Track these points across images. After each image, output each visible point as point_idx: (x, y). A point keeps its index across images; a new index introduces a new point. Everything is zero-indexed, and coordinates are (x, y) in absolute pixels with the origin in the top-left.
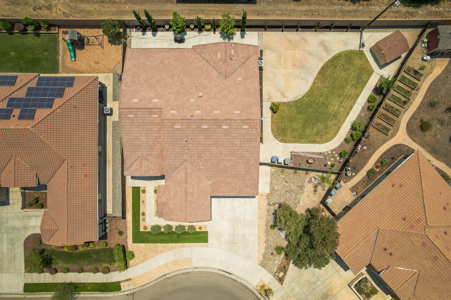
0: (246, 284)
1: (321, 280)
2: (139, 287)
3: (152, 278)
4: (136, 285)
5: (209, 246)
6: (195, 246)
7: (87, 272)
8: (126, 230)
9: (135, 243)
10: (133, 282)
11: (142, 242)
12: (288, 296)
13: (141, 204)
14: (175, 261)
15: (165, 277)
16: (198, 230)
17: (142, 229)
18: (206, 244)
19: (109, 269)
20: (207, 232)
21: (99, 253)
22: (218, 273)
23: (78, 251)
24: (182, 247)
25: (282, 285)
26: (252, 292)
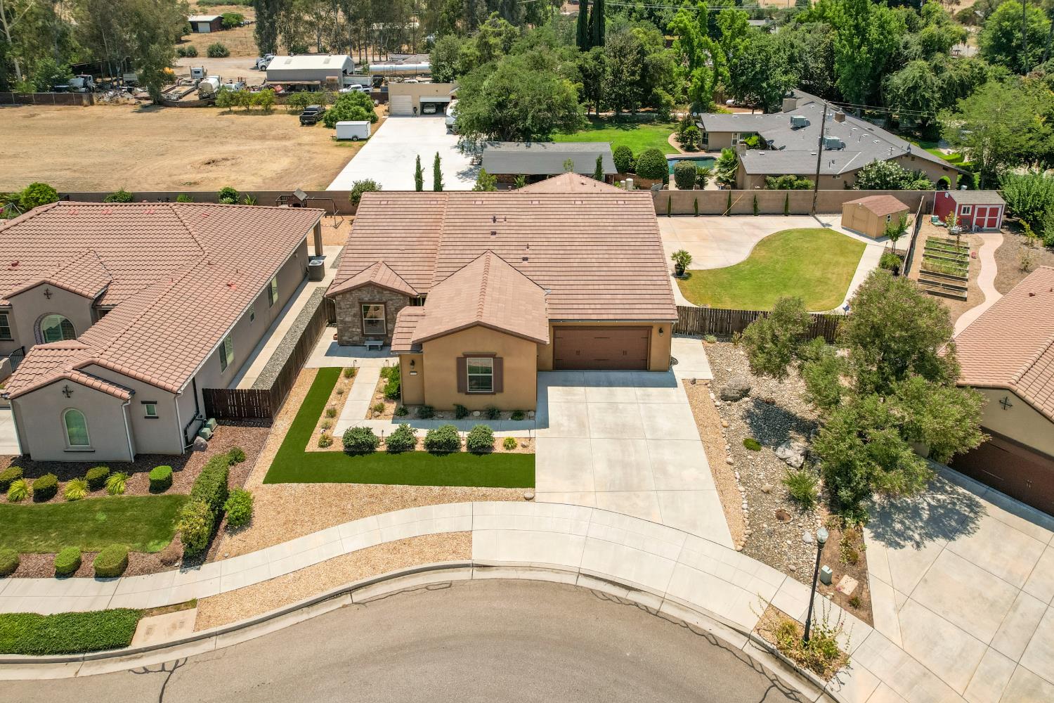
0: (706, 626)
2: (216, 634)
3: (289, 599)
4: (206, 627)
5: (537, 499)
6: (485, 497)
7: (27, 575)
8: (258, 452)
9: (273, 482)
10: (199, 614)
11: (299, 481)
12: (927, 673)
13: (331, 397)
14: (403, 542)
15: (346, 600)
16: (499, 448)
17: (312, 446)
18: (528, 492)
19: (125, 563)
20: (533, 455)
21: (124, 510)
22: (576, 586)
23: (51, 502)
24: (439, 500)
25: (870, 621)
26: (747, 660)
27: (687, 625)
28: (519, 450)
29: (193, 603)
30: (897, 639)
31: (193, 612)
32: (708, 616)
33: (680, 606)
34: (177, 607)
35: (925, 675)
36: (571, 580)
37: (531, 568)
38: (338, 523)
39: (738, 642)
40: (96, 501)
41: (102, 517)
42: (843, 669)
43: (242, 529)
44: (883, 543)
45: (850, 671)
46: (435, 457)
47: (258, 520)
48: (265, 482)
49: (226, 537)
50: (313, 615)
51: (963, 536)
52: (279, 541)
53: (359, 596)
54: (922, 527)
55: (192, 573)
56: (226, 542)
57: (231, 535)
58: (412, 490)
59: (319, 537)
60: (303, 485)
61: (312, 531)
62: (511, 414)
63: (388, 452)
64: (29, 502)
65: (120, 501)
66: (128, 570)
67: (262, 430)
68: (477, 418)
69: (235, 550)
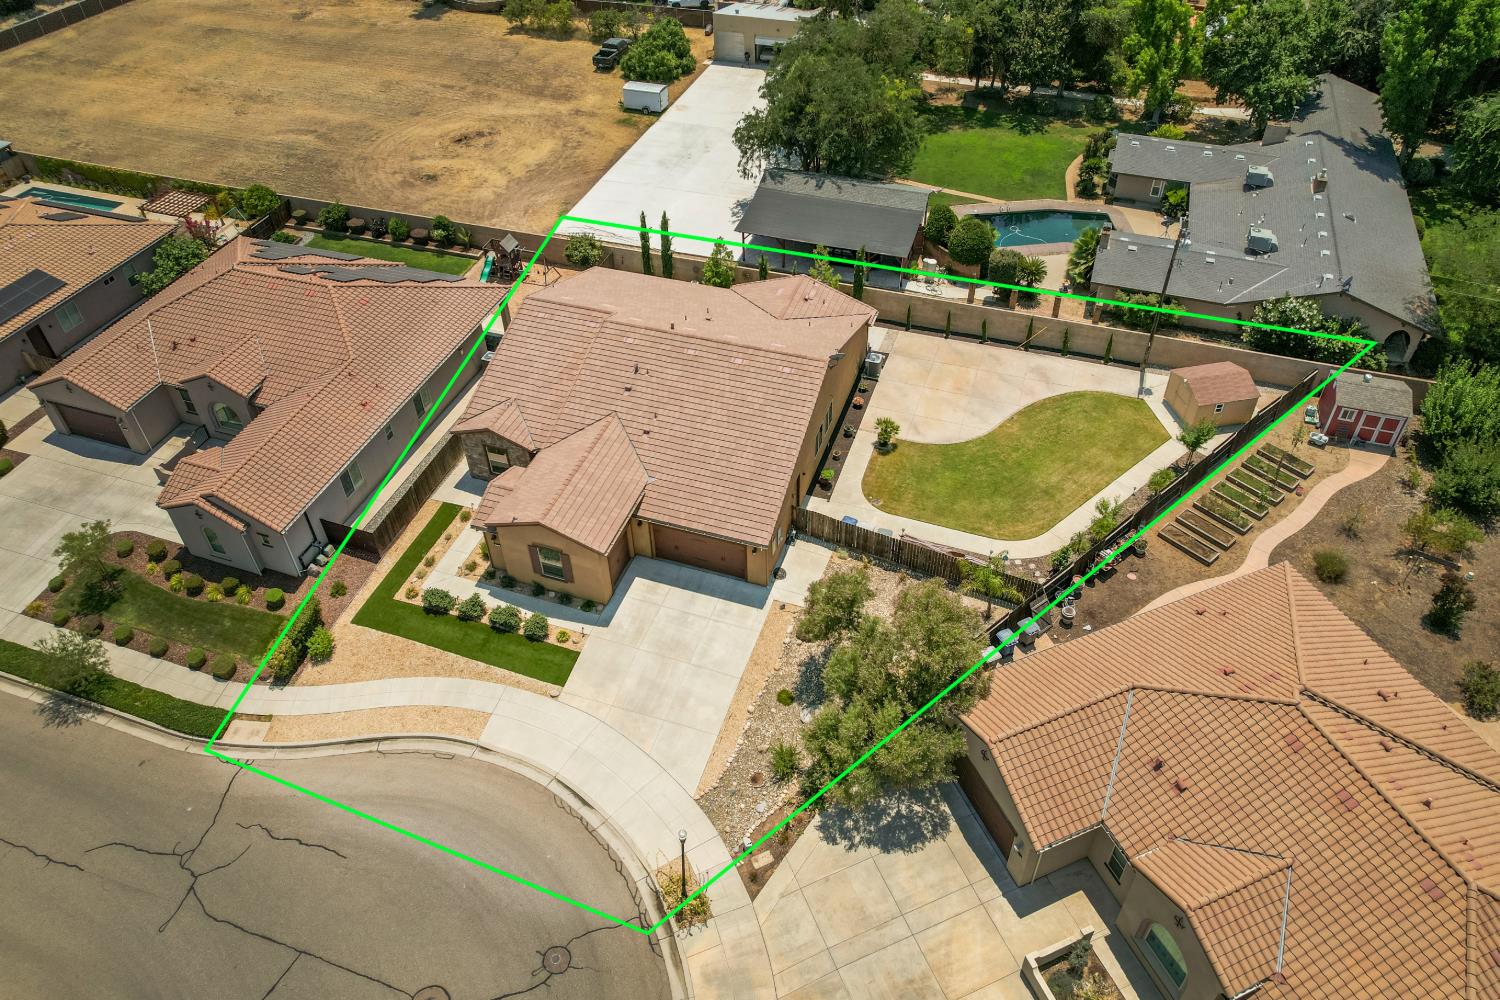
0: (623, 854)
1: (910, 918)
2: (278, 747)
3: (334, 735)
4: (272, 740)
5: (559, 698)
6: (518, 684)
7: (171, 660)
8: (358, 588)
9: (358, 624)
10: (271, 728)
11: (377, 627)
12: (764, 950)
13: (439, 541)
14: (435, 710)
15: (374, 747)
16: (552, 640)
17: (400, 596)
18: (554, 689)
19: (234, 670)
20: (578, 653)
21: (245, 621)
22: (546, 788)
23: (197, 599)
24: (480, 676)
25: (753, 896)
26: (634, 891)
27: (608, 848)
28: (568, 645)
29: (269, 718)
30: (762, 918)
31: (267, 724)
32: (630, 846)
33: (615, 832)
34: (259, 718)
35: (760, 951)
36: (544, 781)
37: (520, 761)
38: (394, 676)
39: (636, 874)
40: (227, 606)
41: (228, 623)
42: (699, 925)
43: (322, 662)
44: (821, 835)
45: (704, 928)
46: (494, 634)
47: (335, 658)
48: (353, 622)
49: (310, 665)
50: (346, 752)
51: (901, 852)
52: (345, 681)
53: (384, 746)
54: (870, 832)
55: (277, 690)
56: (308, 671)
57: (314, 665)
58: (462, 661)
59: (375, 685)
60: (380, 632)
61: (373, 678)
62: (582, 603)
63: (458, 617)
64: (182, 594)
65: (243, 611)
66: (235, 677)
67: (370, 565)
68: (551, 599)
69: (311, 681)
